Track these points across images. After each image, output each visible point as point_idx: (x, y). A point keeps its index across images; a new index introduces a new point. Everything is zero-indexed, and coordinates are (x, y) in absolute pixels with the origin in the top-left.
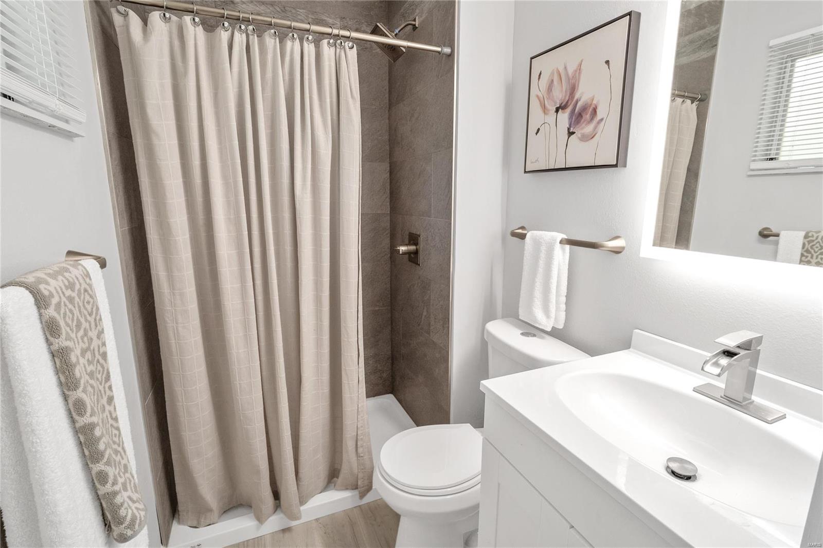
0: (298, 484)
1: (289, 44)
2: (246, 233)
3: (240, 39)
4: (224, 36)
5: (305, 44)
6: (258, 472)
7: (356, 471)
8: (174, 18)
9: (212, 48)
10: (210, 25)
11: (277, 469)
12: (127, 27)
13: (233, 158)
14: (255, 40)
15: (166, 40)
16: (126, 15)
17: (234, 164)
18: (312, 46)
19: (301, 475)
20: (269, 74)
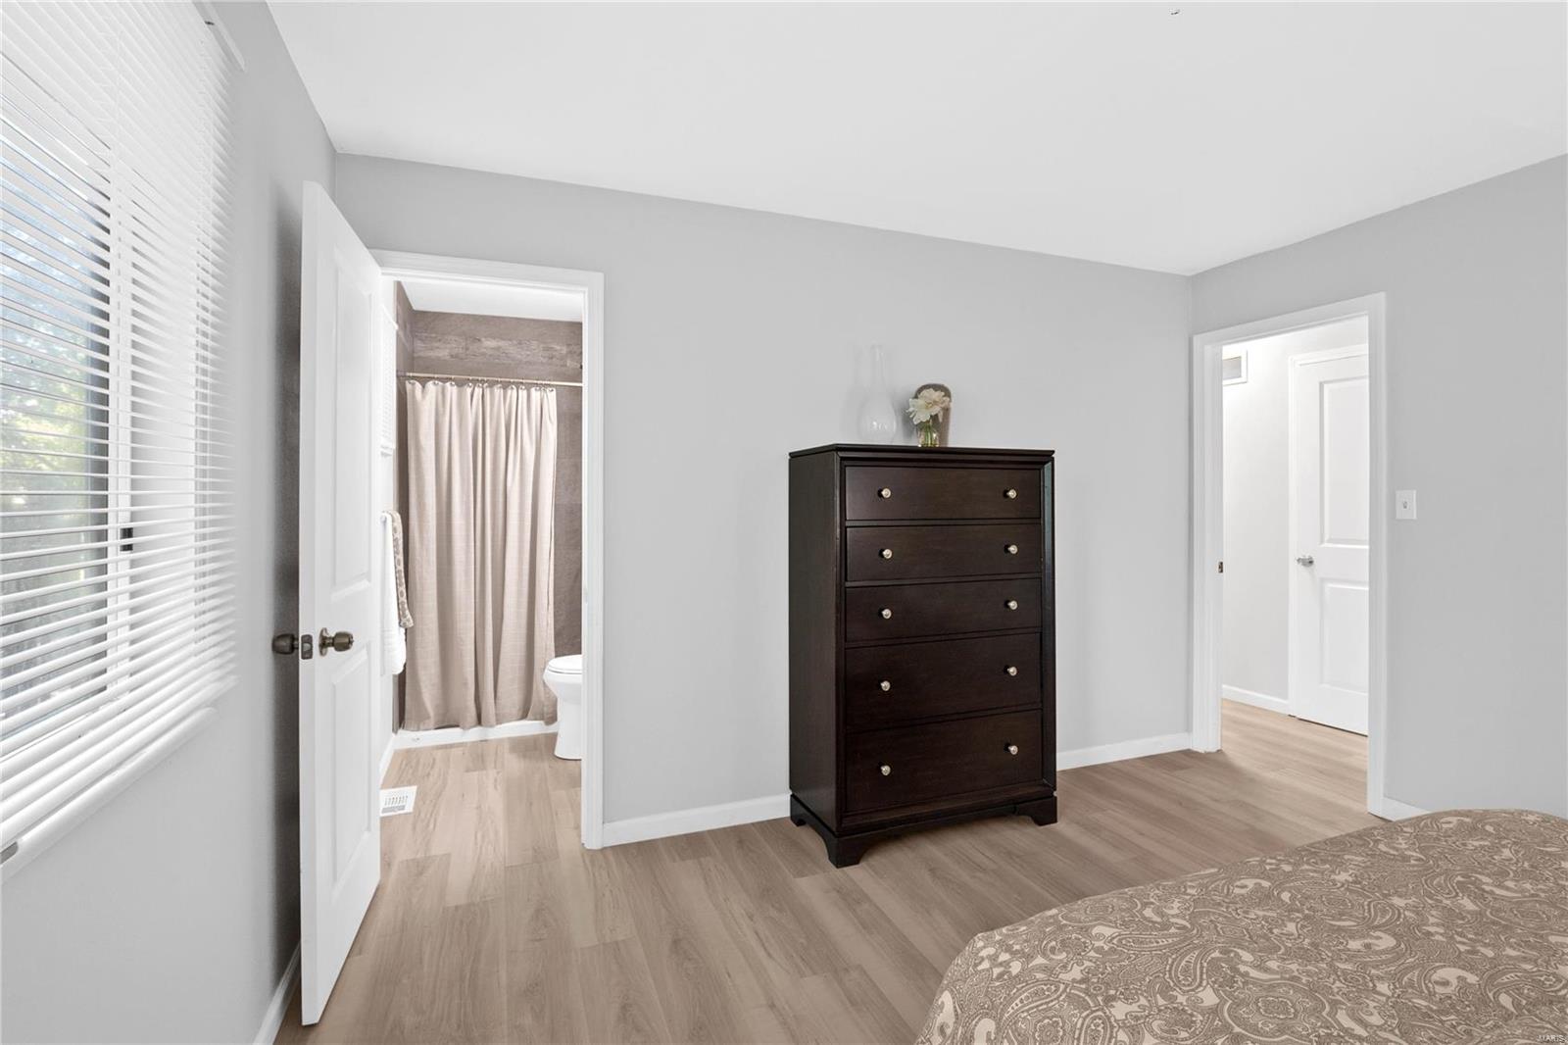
0: (495, 703)
1: (509, 392)
2: (472, 509)
3: (478, 391)
4: (469, 390)
5: (520, 391)
6: (466, 684)
7: (543, 699)
8: (440, 383)
9: (460, 397)
10: (460, 384)
11: (481, 690)
12: (413, 391)
13: (468, 463)
14: (488, 392)
15: (434, 395)
16: (413, 384)
17: (468, 468)
18: (525, 392)
19: (499, 694)
20: (495, 409)
